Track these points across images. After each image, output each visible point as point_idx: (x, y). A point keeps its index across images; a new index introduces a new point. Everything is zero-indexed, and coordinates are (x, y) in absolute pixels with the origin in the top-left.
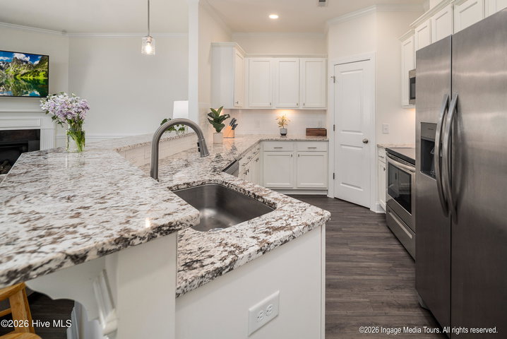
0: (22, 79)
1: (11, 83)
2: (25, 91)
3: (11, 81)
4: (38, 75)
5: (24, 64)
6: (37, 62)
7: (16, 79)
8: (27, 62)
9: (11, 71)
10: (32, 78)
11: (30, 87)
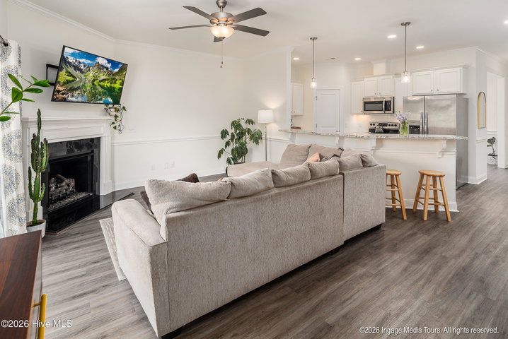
0: (99, 85)
1: (88, 88)
2: (99, 97)
3: (89, 86)
4: (115, 83)
5: (105, 70)
6: (117, 70)
7: (93, 84)
8: (107, 69)
9: (91, 75)
10: (109, 85)
11: (105, 93)
